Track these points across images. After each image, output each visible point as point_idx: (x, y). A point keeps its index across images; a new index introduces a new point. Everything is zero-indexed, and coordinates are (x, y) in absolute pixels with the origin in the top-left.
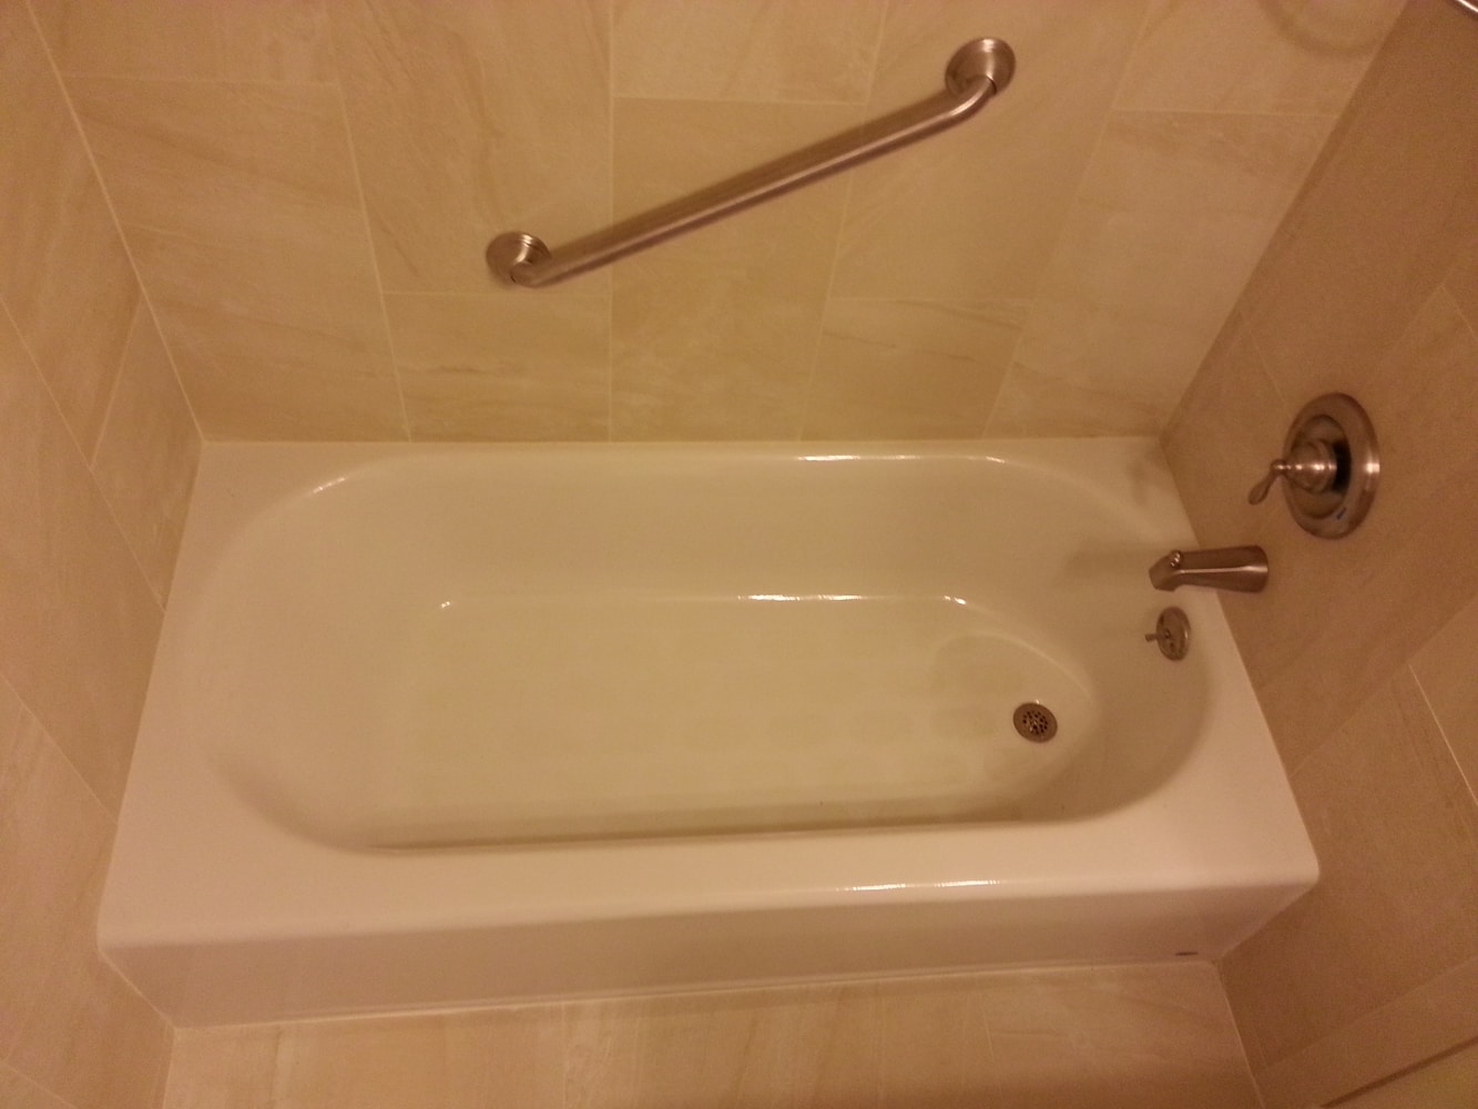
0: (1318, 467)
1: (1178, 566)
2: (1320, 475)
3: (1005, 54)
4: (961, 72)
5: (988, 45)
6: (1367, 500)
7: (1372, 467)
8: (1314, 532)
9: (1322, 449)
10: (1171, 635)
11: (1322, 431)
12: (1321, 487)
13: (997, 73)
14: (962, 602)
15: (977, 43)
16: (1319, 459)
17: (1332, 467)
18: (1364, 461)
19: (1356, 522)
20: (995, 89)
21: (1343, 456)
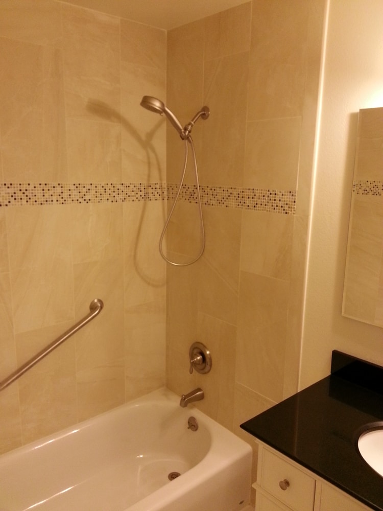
0: (199, 358)
1: (185, 399)
2: (200, 360)
3: (100, 301)
4: (93, 308)
5: (96, 301)
6: (211, 359)
7: (208, 352)
8: (205, 373)
9: (198, 354)
10: (193, 425)
11: (195, 351)
12: (201, 362)
13: (100, 304)
14: (141, 456)
15: (94, 301)
16: (198, 356)
17: (201, 357)
18: (206, 352)
19: (211, 366)
20: (102, 307)
21: (202, 354)
